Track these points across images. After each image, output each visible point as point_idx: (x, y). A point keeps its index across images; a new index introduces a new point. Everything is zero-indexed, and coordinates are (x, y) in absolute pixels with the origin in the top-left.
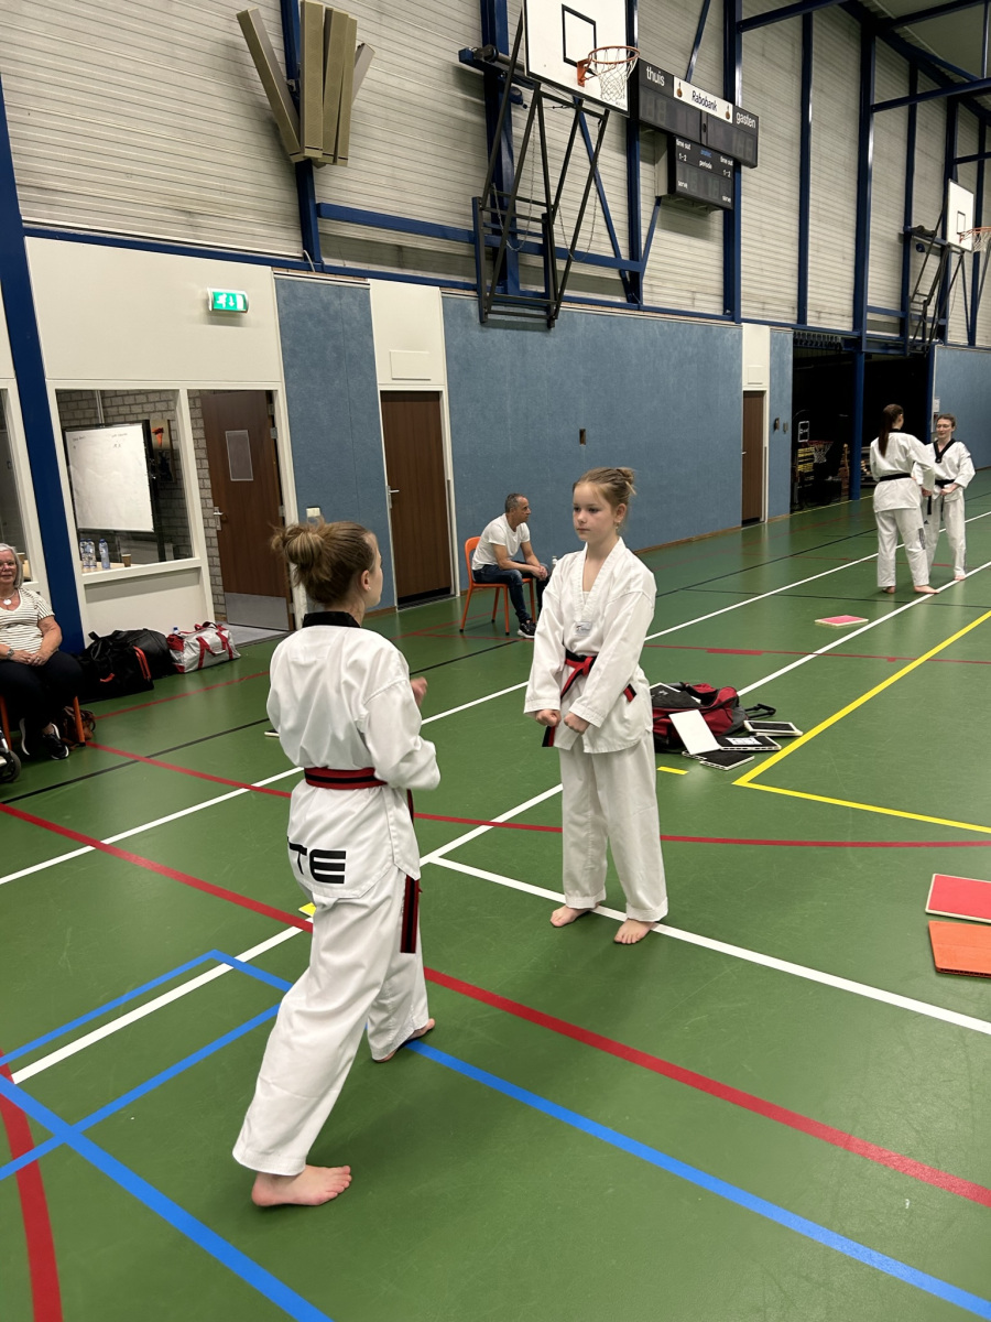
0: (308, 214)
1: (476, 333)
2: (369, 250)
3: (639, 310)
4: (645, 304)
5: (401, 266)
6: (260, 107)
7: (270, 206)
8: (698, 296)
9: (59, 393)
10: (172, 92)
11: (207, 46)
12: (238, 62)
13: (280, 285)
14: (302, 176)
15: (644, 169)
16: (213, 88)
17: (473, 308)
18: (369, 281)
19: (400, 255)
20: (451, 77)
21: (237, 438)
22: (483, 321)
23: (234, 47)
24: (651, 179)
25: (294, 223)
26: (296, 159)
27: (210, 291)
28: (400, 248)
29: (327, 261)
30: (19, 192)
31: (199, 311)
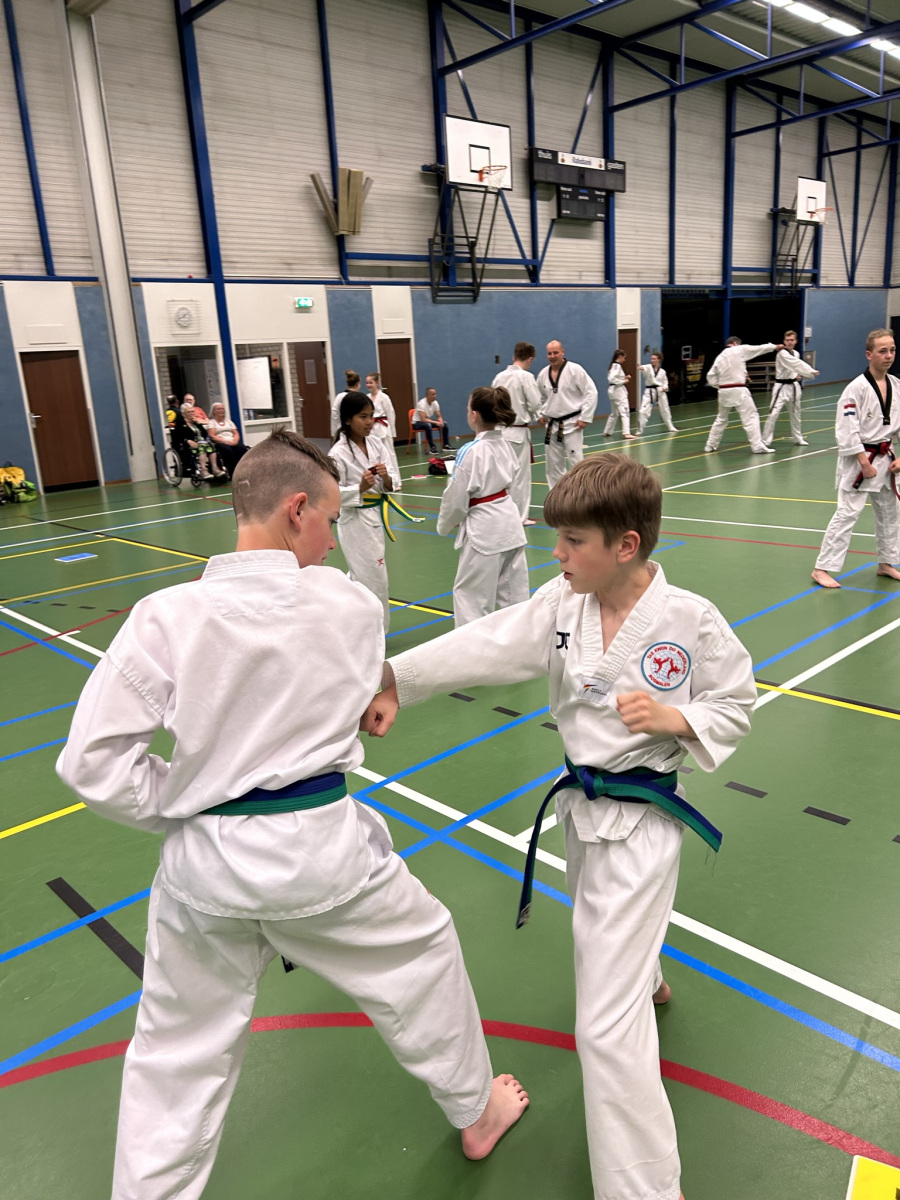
0: (343, 257)
1: (430, 307)
2: (373, 271)
3: (537, 286)
4: (542, 282)
5: (390, 276)
6: (320, 211)
7: (324, 256)
8: (584, 273)
9: (237, 345)
10: (282, 213)
11: (297, 189)
12: (311, 193)
13: (328, 293)
14: (340, 241)
15: (541, 205)
16: (300, 208)
17: (429, 295)
18: (372, 287)
19: (390, 271)
20: (418, 178)
21: (309, 364)
22: (434, 301)
23: (308, 187)
24: (545, 210)
25: (336, 262)
26: (337, 234)
27: (297, 299)
28: (389, 267)
29: (351, 279)
30: (224, 265)
31: (292, 308)
